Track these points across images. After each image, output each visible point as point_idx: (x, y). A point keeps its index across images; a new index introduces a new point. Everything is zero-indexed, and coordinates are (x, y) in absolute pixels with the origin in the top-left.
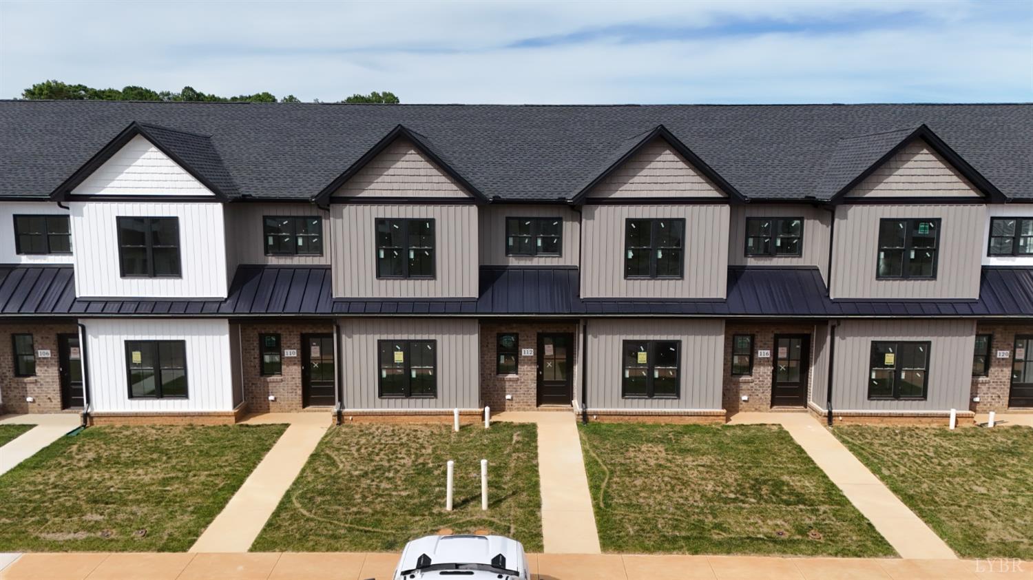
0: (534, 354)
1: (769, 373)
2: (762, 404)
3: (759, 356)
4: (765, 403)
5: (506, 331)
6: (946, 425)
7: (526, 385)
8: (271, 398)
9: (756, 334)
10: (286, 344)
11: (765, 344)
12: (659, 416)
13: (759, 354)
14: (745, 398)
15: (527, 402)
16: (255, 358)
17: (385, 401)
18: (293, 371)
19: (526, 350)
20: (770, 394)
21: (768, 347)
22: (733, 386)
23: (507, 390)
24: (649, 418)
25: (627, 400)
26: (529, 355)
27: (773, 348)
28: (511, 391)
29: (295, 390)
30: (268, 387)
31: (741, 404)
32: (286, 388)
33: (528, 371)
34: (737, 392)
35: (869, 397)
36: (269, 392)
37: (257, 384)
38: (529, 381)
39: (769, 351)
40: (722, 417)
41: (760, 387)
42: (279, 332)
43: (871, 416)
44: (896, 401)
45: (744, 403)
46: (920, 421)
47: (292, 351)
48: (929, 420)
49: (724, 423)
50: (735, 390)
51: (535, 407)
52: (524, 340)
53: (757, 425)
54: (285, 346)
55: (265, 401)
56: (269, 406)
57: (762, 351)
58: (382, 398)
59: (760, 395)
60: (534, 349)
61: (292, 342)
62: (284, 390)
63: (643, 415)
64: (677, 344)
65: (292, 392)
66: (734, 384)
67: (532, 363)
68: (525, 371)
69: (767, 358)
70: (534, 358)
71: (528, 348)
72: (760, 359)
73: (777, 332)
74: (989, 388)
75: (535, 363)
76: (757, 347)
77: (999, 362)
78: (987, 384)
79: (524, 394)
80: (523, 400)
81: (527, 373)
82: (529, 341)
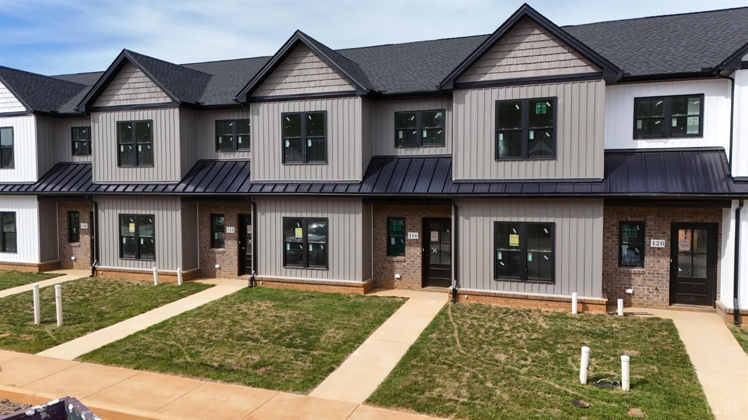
0: (235, 232)
1: (419, 254)
2: (414, 283)
3: (409, 238)
4: (416, 282)
5: (215, 213)
7: (230, 258)
8: (73, 258)
9: (406, 217)
10: (81, 219)
11: (414, 227)
13: (409, 235)
14: (397, 276)
15: (231, 272)
16: (65, 229)
17: (124, 261)
18: (86, 239)
19: (229, 228)
20: (421, 273)
21: (417, 230)
22: (389, 265)
23: (217, 261)
25: (287, 270)
26: (232, 232)
27: (422, 231)
28: (219, 262)
29: (87, 253)
30: (72, 250)
31: (396, 282)
32: (81, 252)
34: (391, 271)
35: (496, 277)
36: (72, 254)
37: (65, 248)
39: (417, 234)
40: (360, 289)
41: (411, 267)
42: (78, 210)
43: (495, 296)
44: (524, 283)
45: (398, 281)
46: (547, 305)
47: (85, 224)
48: (557, 304)
49: (362, 293)
50: (390, 269)
51: (237, 276)
52: (228, 220)
55: (70, 260)
56: (72, 264)
57: (412, 233)
58: (121, 259)
59: (411, 274)
60: (236, 227)
61: (85, 218)
64: (325, 221)
65: (85, 255)
66: (389, 263)
67: (234, 239)
68: (229, 246)
69: (416, 240)
70: (236, 235)
71: (231, 227)
72: (410, 240)
73: (424, 216)
74: (645, 279)
75: (236, 239)
76: (407, 229)
77: (654, 252)
78: (641, 276)
79: (229, 265)
80: (228, 270)
81: (231, 247)
82: (232, 221)
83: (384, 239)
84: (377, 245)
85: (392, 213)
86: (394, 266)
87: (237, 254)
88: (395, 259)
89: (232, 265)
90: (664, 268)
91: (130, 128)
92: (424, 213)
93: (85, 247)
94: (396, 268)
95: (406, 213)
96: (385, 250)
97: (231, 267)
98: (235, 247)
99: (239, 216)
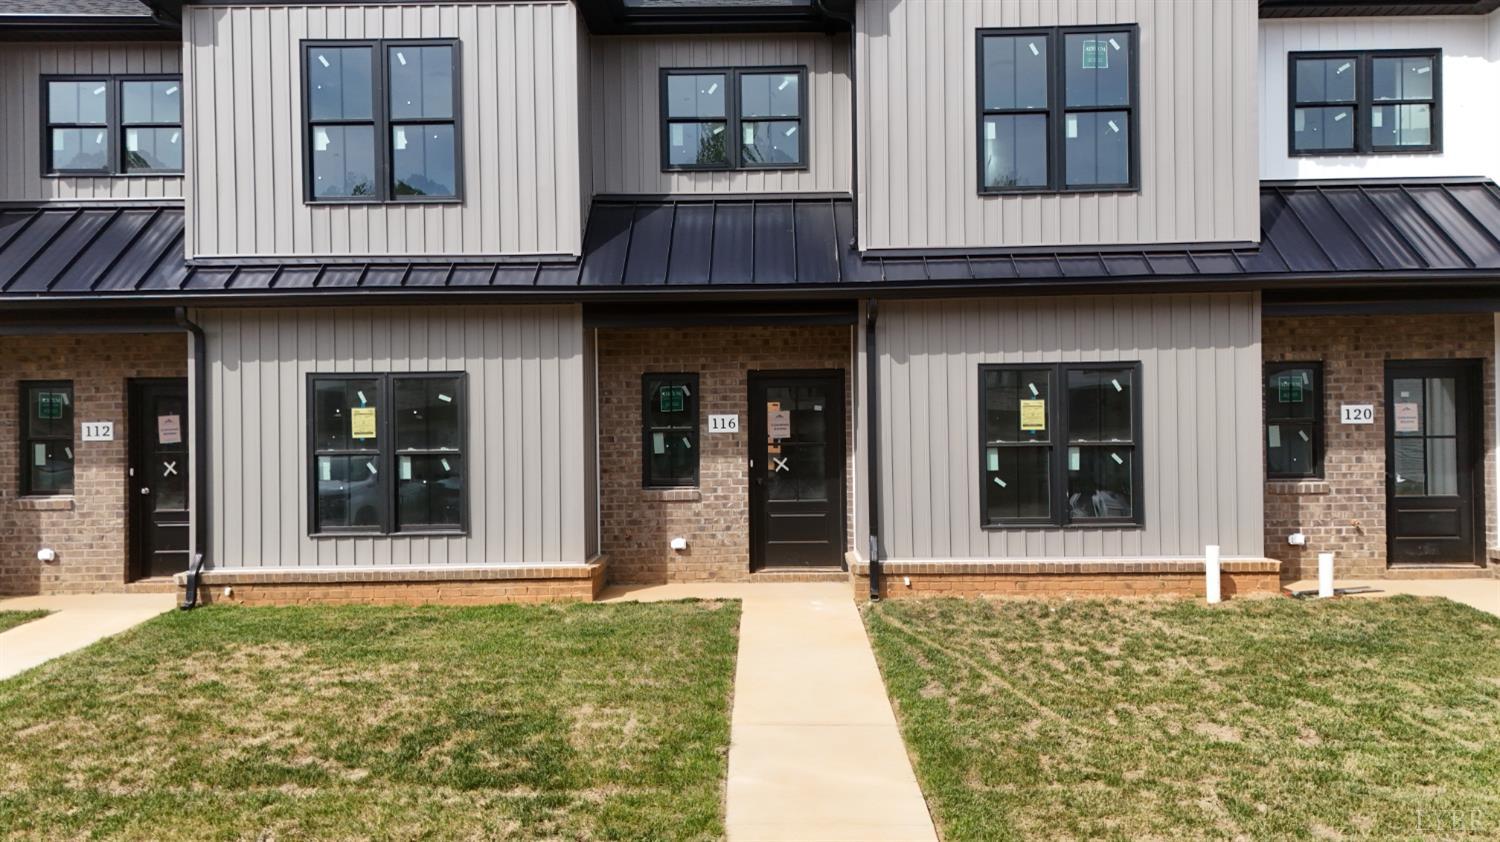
0: (117, 437)
1: (740, 476)
2: (726, 560)
3: (711, 430)
4: (733, 557)
5: (38, 377)
6: (1197, 596)
7: (95, 523)
9: (701, 372)
11: (724, 398)
12: (409, 583)
13: (711, 423)
14: (678, 543)
15: (99, 569)
19: (92, 425)
20: (747, 531)
21: (735, 406)
22: (649, 513)
23: (42, 536)
24: (379, 590)
25: (323, 544)
26: (103, 438)
27: (746, 409)
28: (54, 539)
31: (673, 560)
33: (98, 484)
34: (659, 529)
35: (986, 522)
38: (105, 512)
39: (735, 418)
40: (581, 584)
41: (718, 513)
43: (991, 572)
44: (1061, 532)
45: (679, 558)
46: (1129, 587)
48: (1156, 581)
49: (588, 598)
50: (653, 524)
51: (121, 582)
52: (89, 399)
53: (675, 602)
57: (719, 418)
59: (719, 535)
60: (118, 423)
63: (363, 583)
64: (456, 382)
66: (651, 507)
67: (110, 461)
68: (89, 484)
69: (733, 434)
70: (120, 447)
71: (99, 421)
72: (715, 437)
73: (756, 366)
74: (1329, 507)
75: (120, 460)
76: (706, 406)
77: (1348, 436)
78: (1321, 498)
79: (91, 546)
80: (86, 563)
81: (99, 488)
82: (102, 402)
83: (635, 437)
84: (615, 457)
85: (656, 360)
86: (665, 513)
87: (122, 511)
88: (669, 493)
89: (104, 547)
90: (1372, 474)
92: (755, 358)
94: (672, 521)
95: (702, 361)
96: (637, 469)
97: (101, 554)
98: (114, 487)
99: (131, 384)
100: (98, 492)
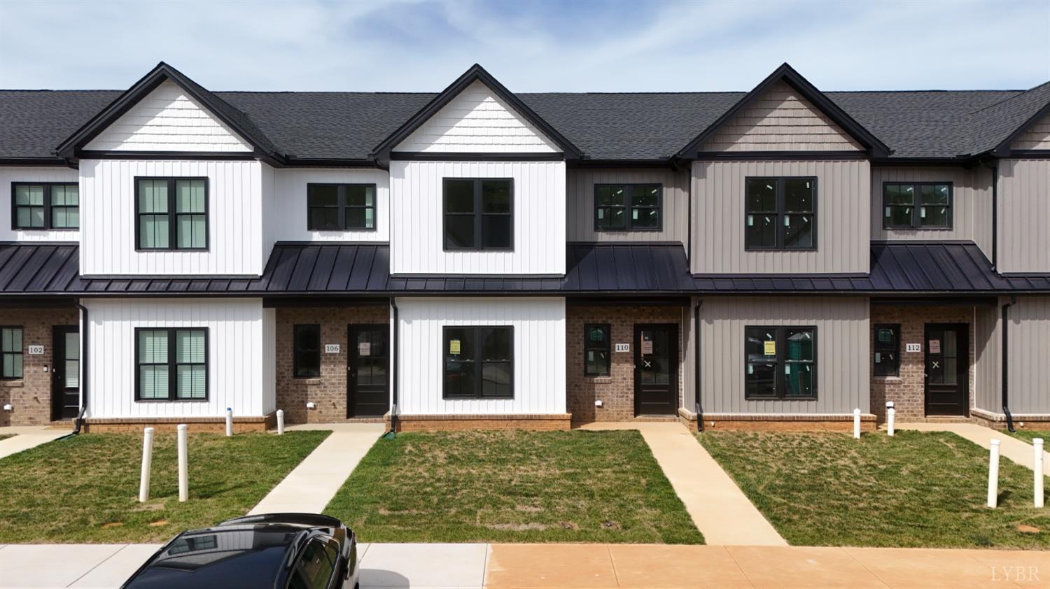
0: (922, 351)
5: (885, 322)
7: (910, 390)
8: (598, 403)
10: (617, 336)
16: (579, 354)
17: (753, 403)
18: (625, 369)
19: (911, 345)
23: (887, 396)
26: (915, 351)
28: (892, 397)
29: (626, 393)
30: (594, 389)
32: (615, 391)
33: (913, 372)
36: (594, 396)
37: (580, 386)
38: (915, 385)
42: (609, 322)
47: (624, 345)
51: (923, 418)
52: (908, 333)
54: (615, 338)
55: (590, 407)
56: (594, 414)
58: (749, 400)
60: (921, 344)
61: (624, 334)
62: (612, 393)
65: (623, 396)
67: (918, 362)
68: (909, 372)
70: (921, 355)
71: (913, 343)
75: (922, 361)
79: (909, 401)
80: (906, 408)
81: (914, 374)
82: (915, 334)
87: (923, 385)
89: (915, 401)
91: (771, 188)
93: (623, 382)
97: (913, 405)
98: (920, 373)
99: (927, 326)
100: (913, 376)
